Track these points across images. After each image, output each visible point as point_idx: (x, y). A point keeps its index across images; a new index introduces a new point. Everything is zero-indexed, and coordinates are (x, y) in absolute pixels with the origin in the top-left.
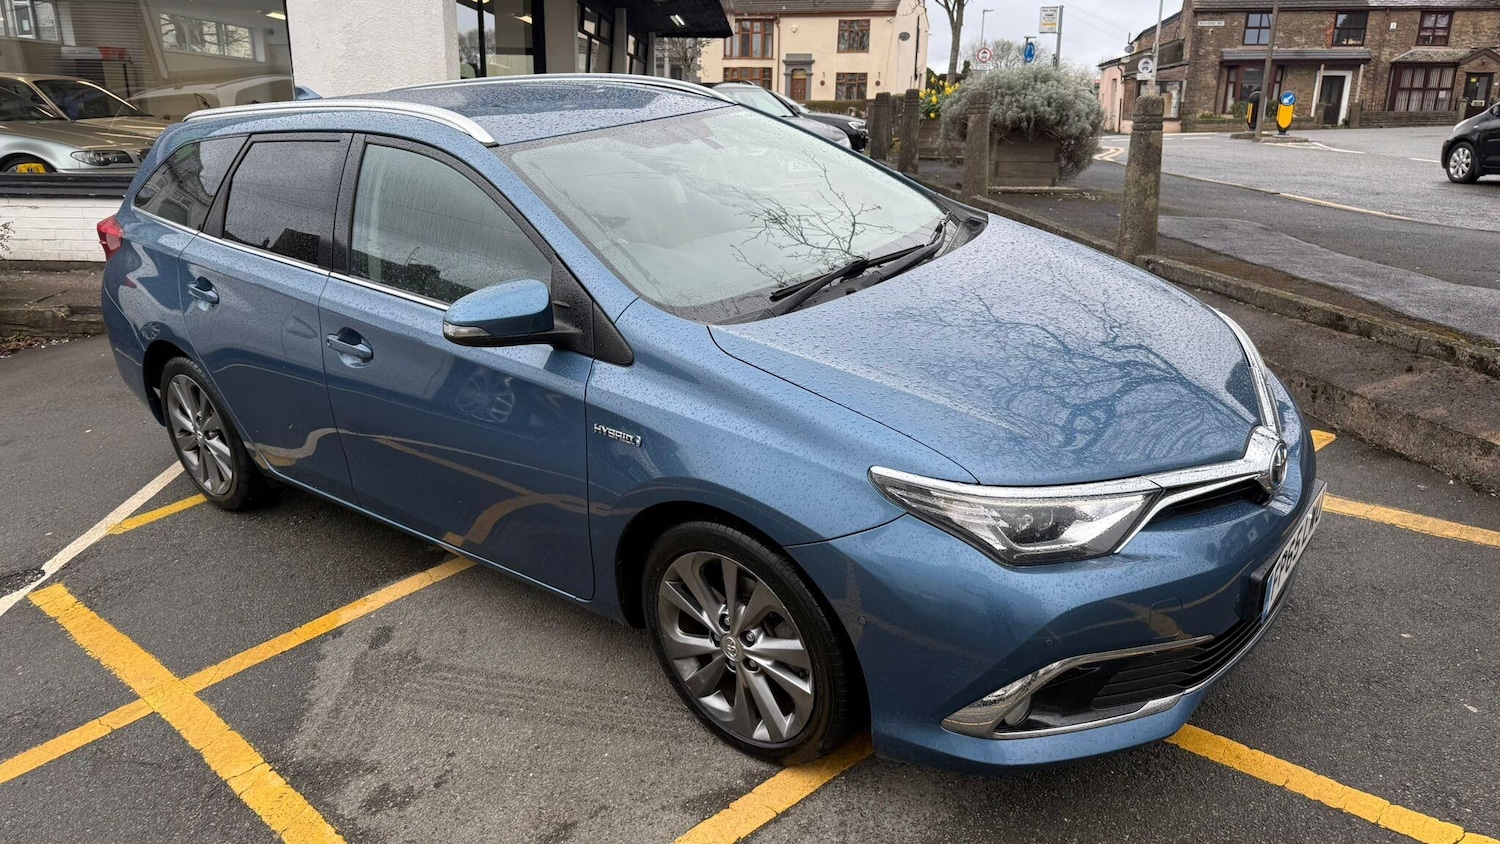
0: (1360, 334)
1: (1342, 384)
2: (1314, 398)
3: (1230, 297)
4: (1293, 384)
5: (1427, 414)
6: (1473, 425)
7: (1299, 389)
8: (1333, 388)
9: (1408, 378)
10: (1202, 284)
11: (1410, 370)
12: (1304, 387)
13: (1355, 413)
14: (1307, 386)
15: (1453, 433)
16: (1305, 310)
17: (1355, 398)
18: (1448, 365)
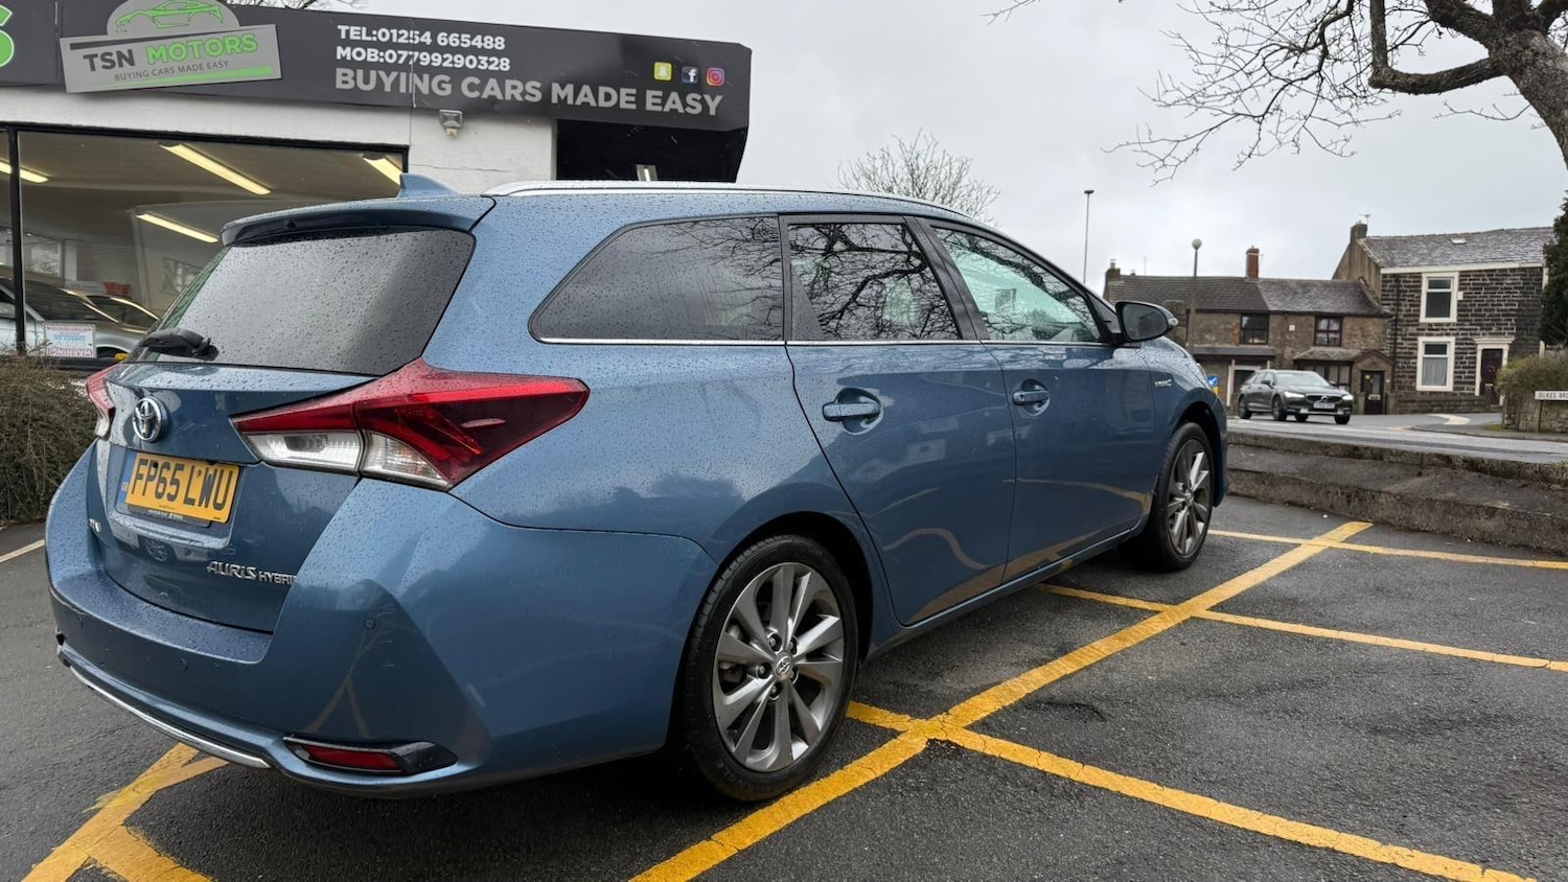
0: (1374, 458)
1: (1370, 487)
2: (1349, 502)
3: (1260, 447)
4: (1330, 495)
5: (1441, 497)
6: (1475, 499)
7: (1336, 497)
8: (1364, 490)
9: (1420, 480)
10: (1234, 441)
11: (1420, 474)
12: (1339, 494)
13: (1385, 507)
14: (1342, 494)
15: (1463, 506)
16: (1326, 447)
17: (1383, 495)
18: (1448, 470)
